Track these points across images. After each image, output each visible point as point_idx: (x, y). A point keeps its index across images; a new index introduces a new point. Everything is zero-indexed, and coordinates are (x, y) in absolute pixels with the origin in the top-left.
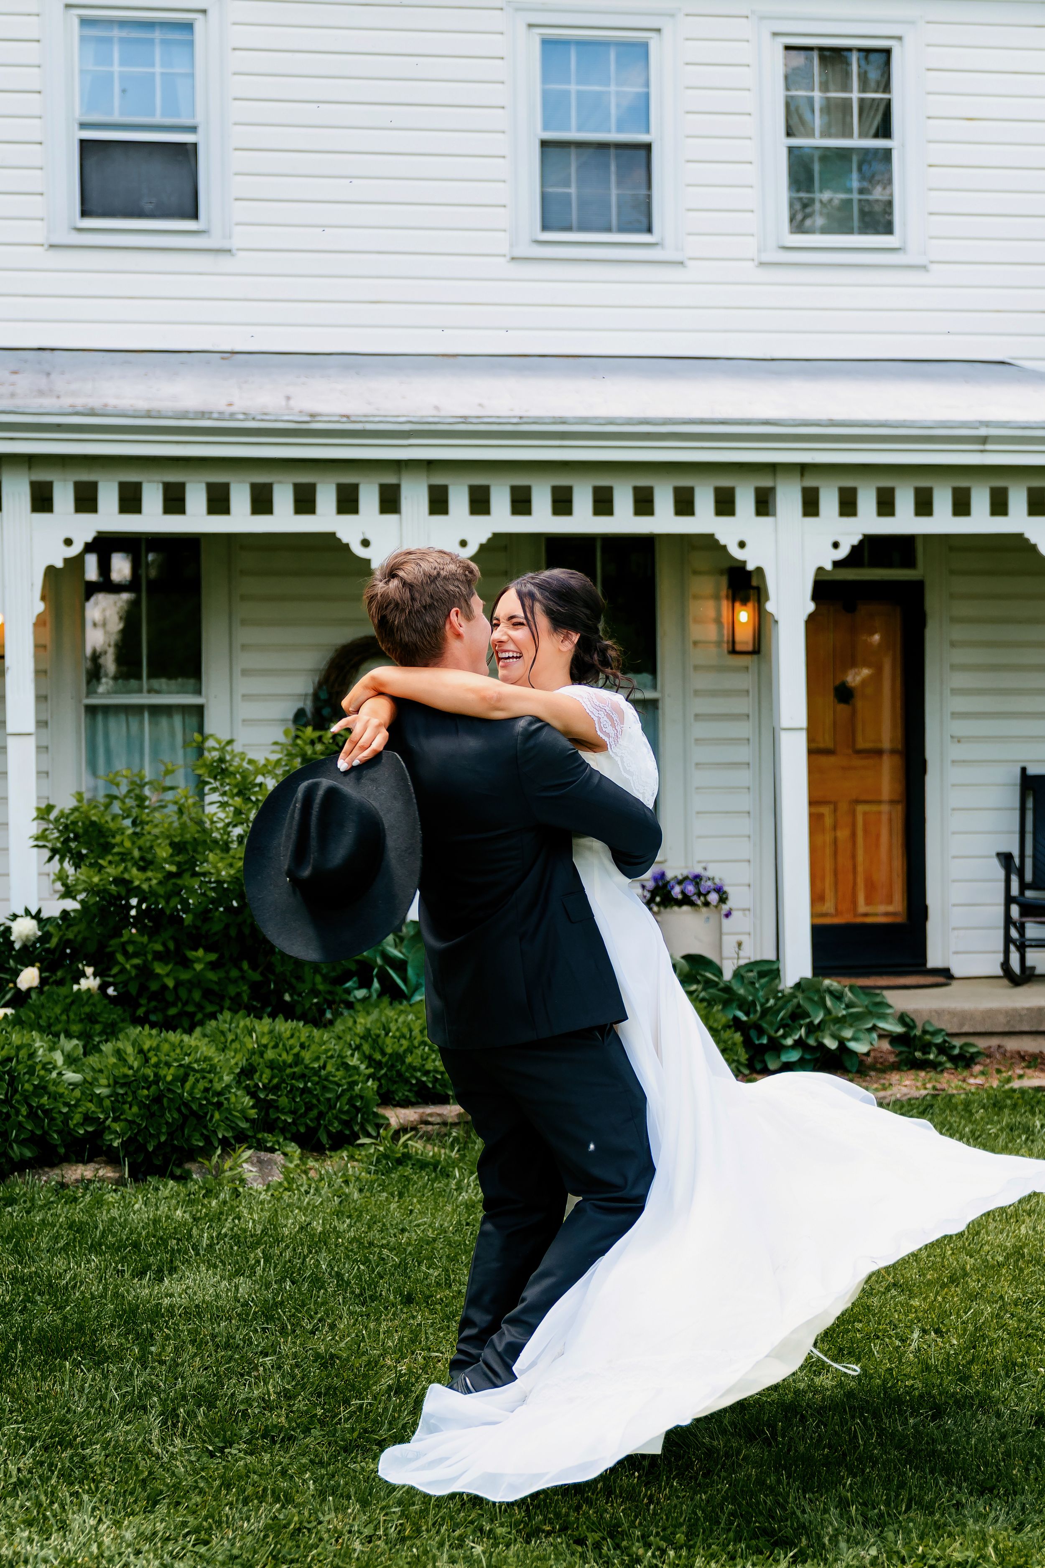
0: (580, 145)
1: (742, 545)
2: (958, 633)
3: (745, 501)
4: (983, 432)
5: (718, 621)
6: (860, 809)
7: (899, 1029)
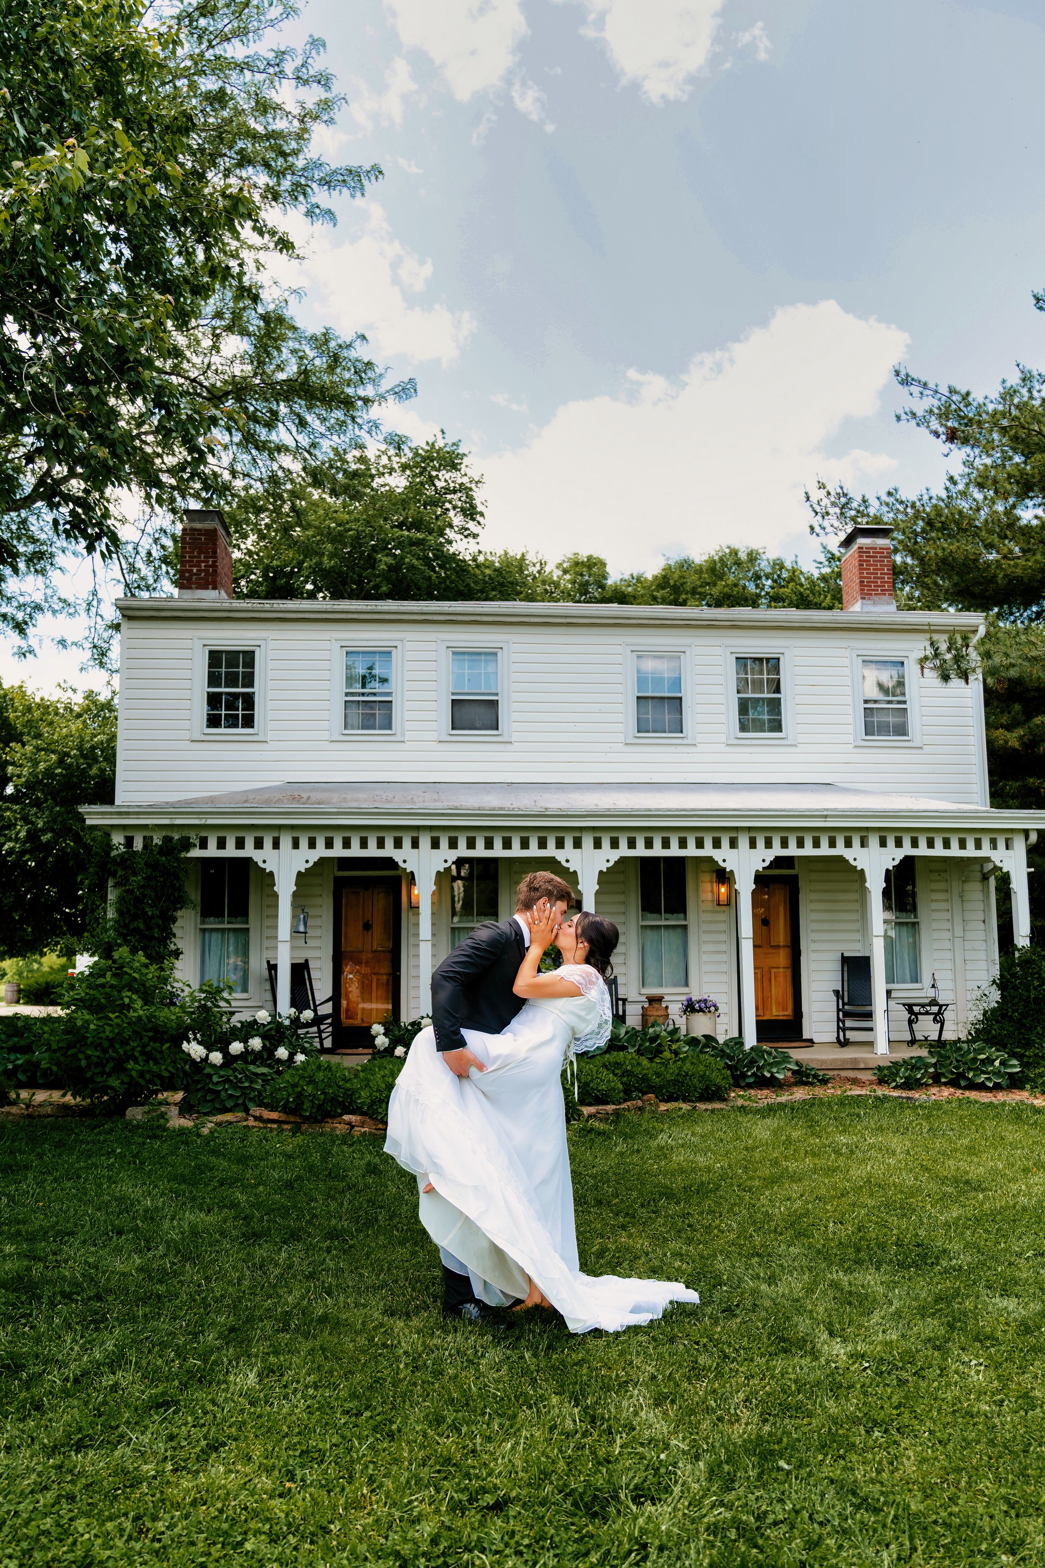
0: (653, 698)
1: (724, 861)
2: (814, 896)
3: (725, 843)
4: (825, 813)
5: (712, 892)
6: (773, 971)
7: (796, 1068)
